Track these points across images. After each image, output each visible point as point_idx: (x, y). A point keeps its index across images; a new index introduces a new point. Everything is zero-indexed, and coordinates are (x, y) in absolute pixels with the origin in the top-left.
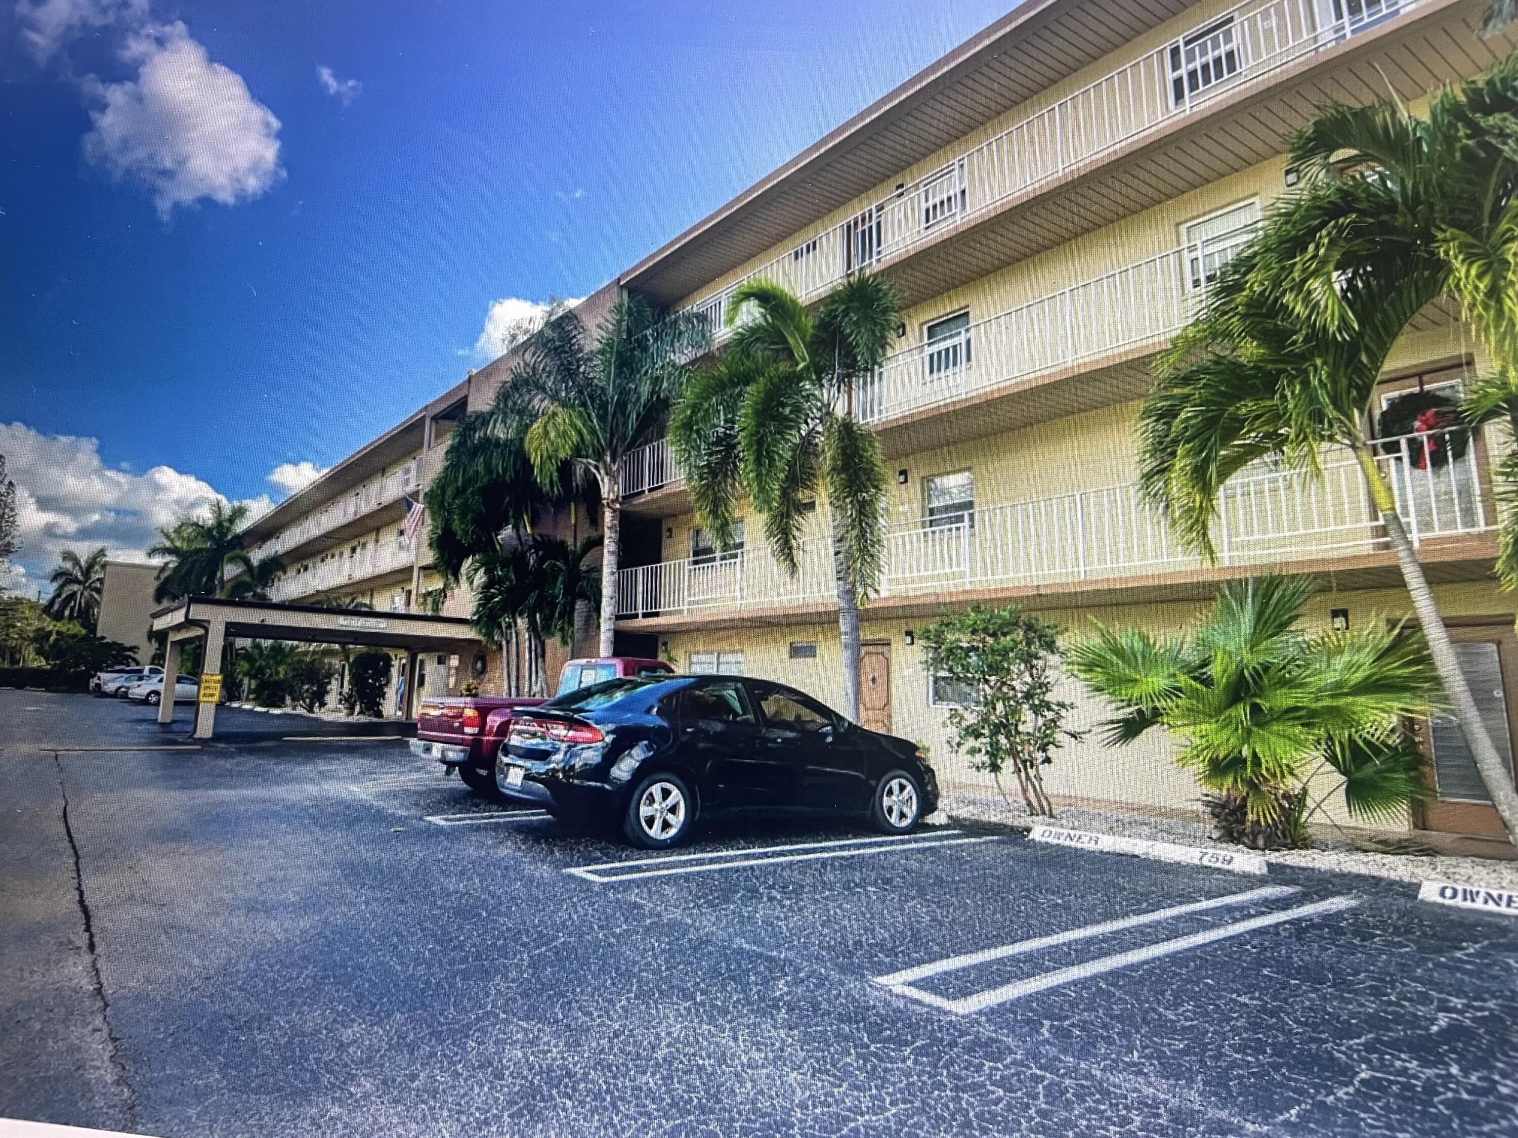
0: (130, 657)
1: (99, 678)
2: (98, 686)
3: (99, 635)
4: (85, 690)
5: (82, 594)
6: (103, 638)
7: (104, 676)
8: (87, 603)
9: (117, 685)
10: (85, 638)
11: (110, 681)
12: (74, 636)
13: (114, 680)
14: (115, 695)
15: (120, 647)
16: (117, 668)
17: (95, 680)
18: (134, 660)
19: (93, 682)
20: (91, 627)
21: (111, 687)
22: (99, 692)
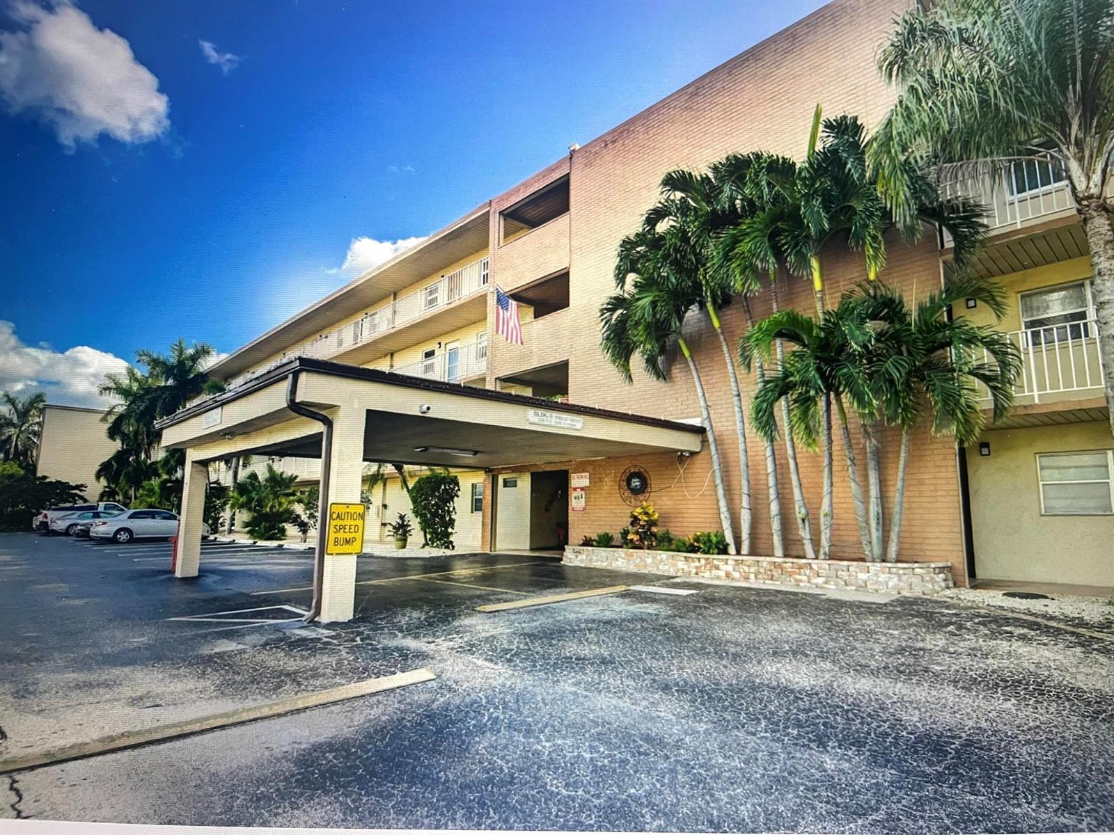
0: (76, 494)
1: (46, 516)
2: (44, 525)
3: (39, 474)
4: (28, 528)
5: (18, 437)
6: (45, 477)
7: (51, 514)
8: (24, 445)
9: (68, 523)
10: (24, 478)
11: (59, 520)
12: (11, 476)
13: (62, 518)
14: (66, 533)
15: (66, 486)
16: (62, 505)
17: (40, 518)
18: (81, 498)
19: (37, 521)
20: (32, 468)
21: (61, 525)
22: (46, 530)
